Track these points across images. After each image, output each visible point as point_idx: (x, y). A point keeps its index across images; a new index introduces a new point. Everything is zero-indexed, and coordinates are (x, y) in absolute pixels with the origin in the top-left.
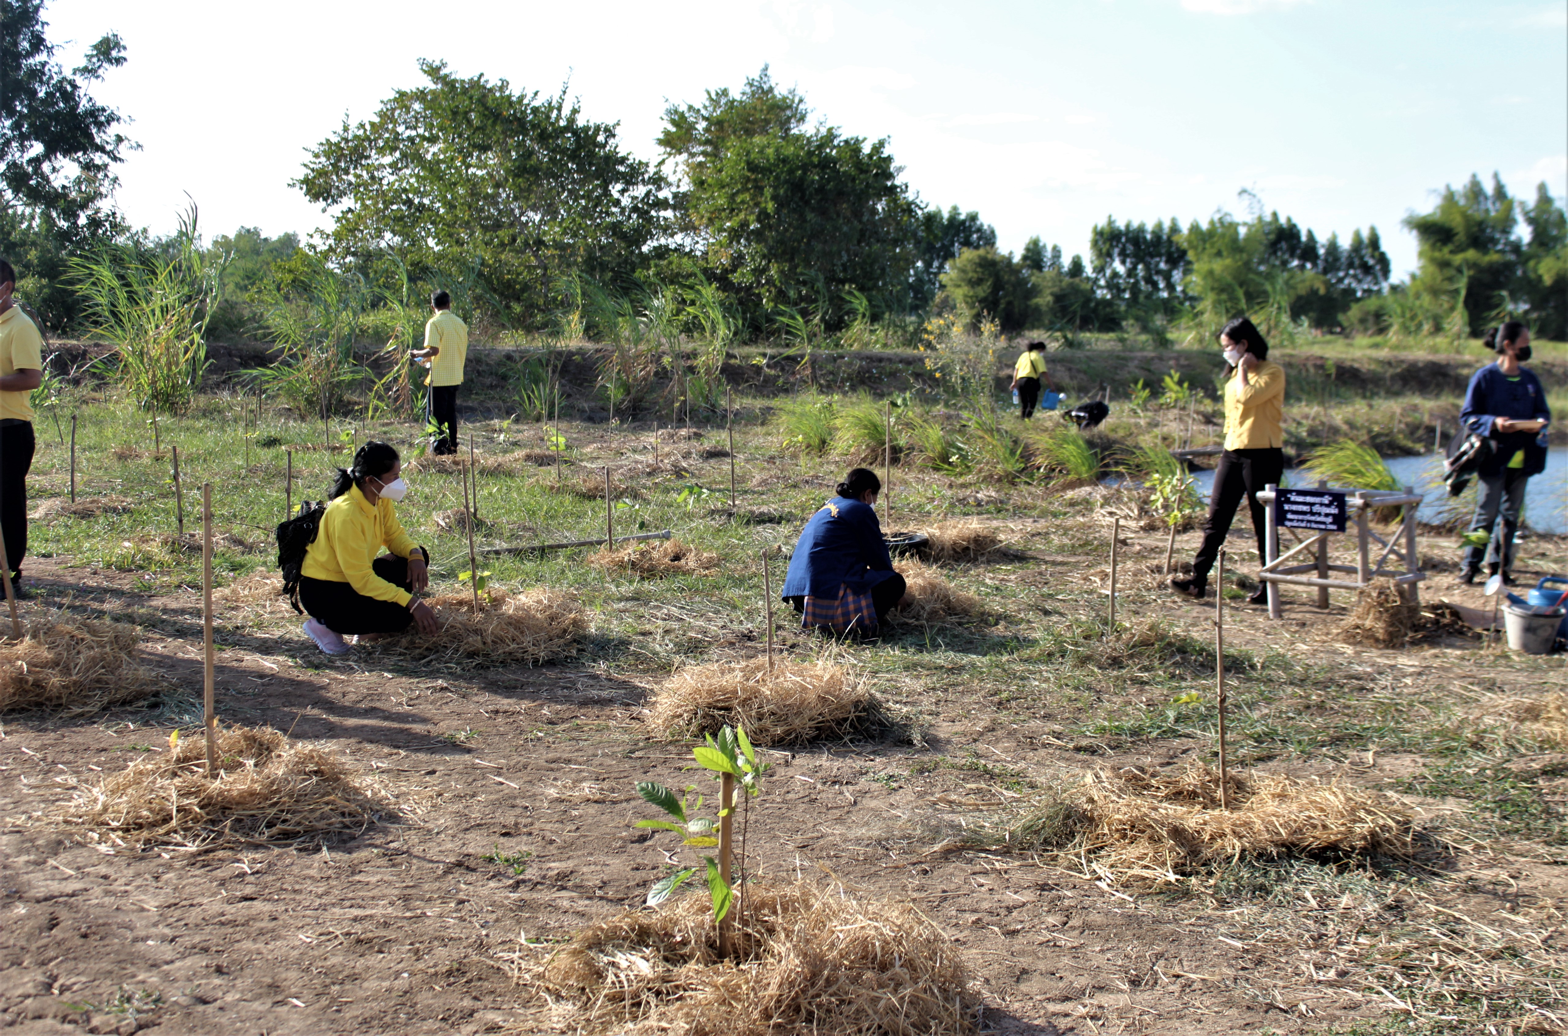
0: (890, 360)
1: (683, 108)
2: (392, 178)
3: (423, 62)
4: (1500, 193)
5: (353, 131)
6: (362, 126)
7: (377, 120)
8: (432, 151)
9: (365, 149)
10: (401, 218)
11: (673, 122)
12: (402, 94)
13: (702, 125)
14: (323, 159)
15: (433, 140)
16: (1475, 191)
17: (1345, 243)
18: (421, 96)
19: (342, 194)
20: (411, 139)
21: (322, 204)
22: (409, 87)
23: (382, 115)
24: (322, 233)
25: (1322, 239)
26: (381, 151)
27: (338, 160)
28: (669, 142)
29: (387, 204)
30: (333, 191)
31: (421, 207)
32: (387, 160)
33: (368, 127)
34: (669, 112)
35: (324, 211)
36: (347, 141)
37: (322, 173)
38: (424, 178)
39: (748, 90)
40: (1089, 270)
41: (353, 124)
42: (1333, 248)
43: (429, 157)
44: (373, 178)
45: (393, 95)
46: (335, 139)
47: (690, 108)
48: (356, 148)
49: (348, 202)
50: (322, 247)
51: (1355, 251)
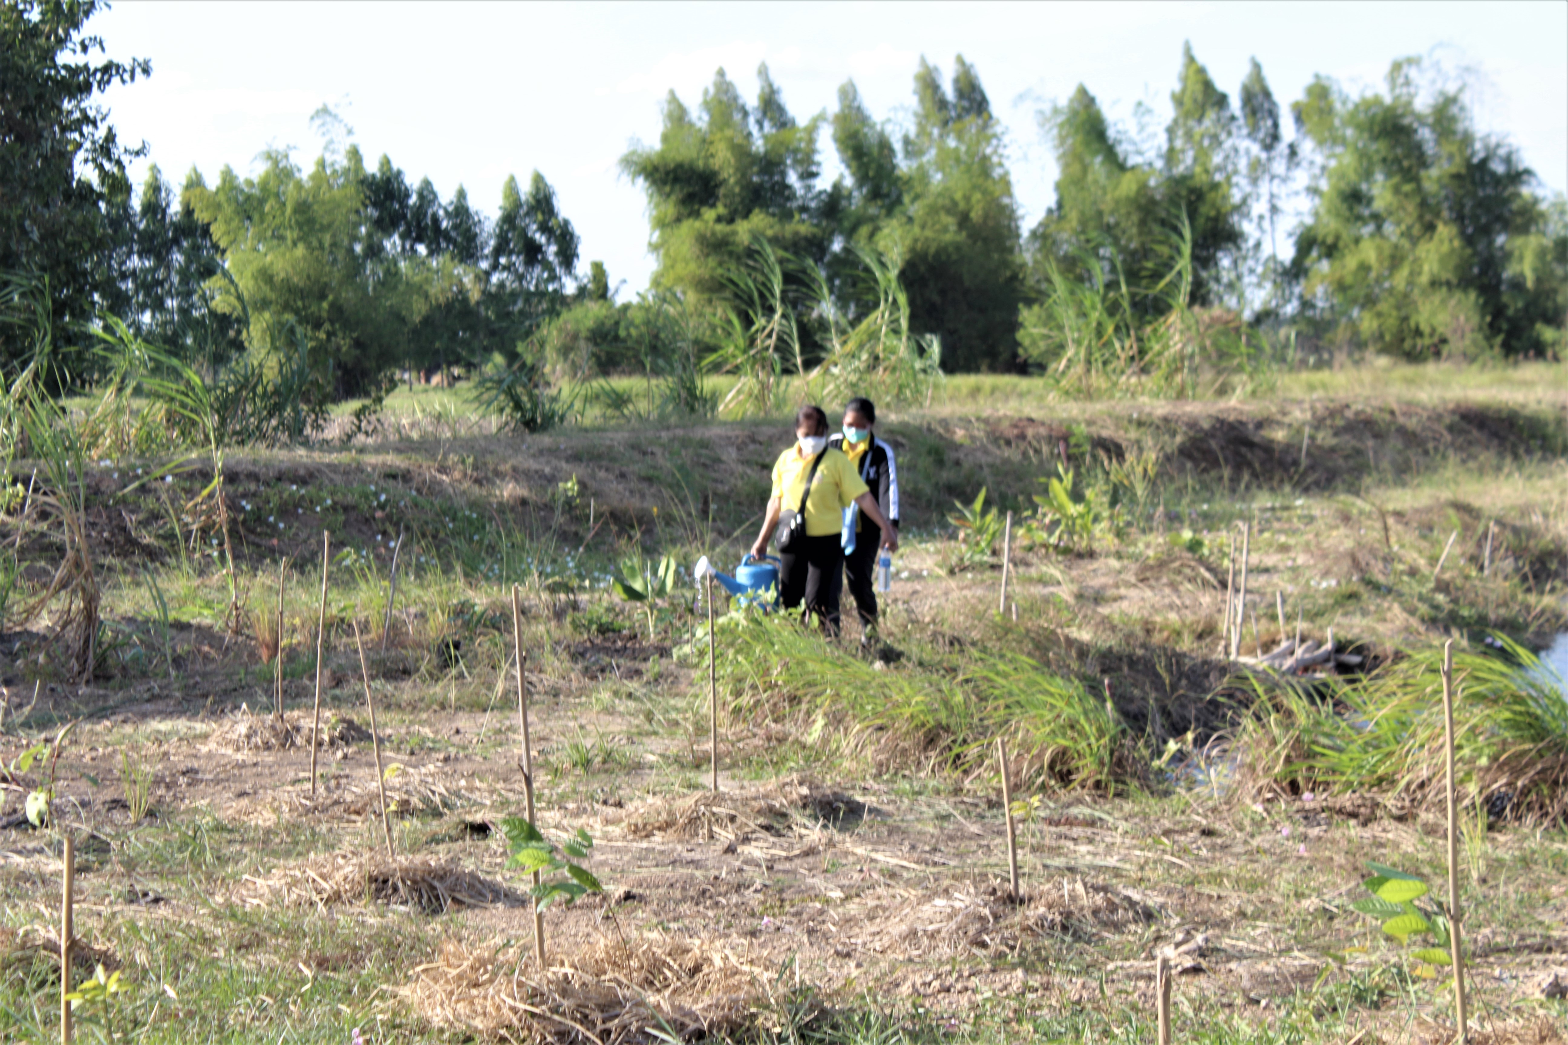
4: (772, 105)
16: (725, 102)
51: (509, 219)
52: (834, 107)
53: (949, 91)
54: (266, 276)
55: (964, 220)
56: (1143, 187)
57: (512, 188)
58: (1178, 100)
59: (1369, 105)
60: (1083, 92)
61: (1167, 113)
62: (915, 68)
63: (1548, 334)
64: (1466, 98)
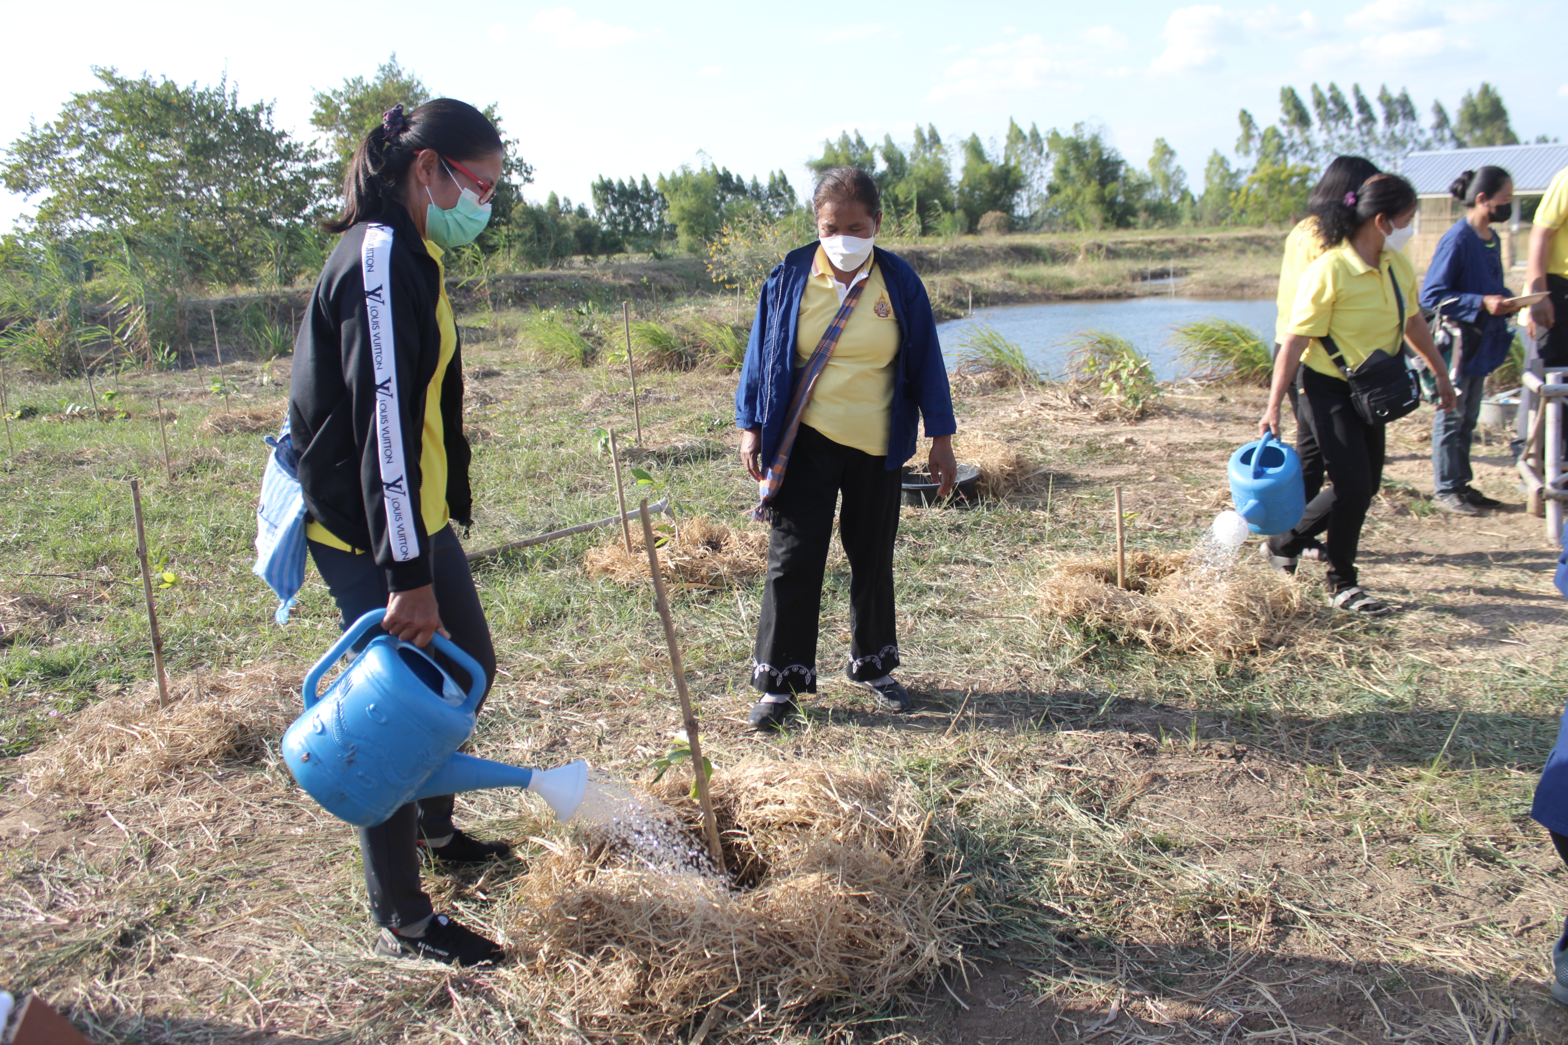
0: (535, 279)
1: (329, 93)
2: (82, 169)
3: (96, 68)
4: (860, 142)
5: (41, 131)
6: (47, 126)
7: (61, 120)
8: (115, 142)
9: (54, 146)
10: (96, 200)
11: (322, 105)
12: (80, 97)
13: (345, 107)
14: (17, 157)
15: (116, 132)
16: (845, 142)
17: (764, 182)
18: (97, 97)
19: (38, 185)
20: (94, 135)
21: (22, 194)
22: (85, 91)
23: (65, 115)
24: (26, 217)
25: (748, 182)
26: (69, 146)
27: (31, 157)
28: (319, 121)
29: (82, 189)
30: (31, 183)
31: (112, 192)
32: (76, 153)
33: (54, 127)
34: (317, 98)
35: (25, 200)
36: (36, 139)
37: (18, 168)
38: (112, 166)
39: (380, 74)
40: (592, 212)
41: (40, 126)
42: (756, 186)
43: (114, 148)
44: (65, 169)
45: (72, 98)
46: (25, 139)
47: (334, 92)
48: (46, 145)
49: (46, 193)
50: (29, 230)
51: (772, 186)
52: (882, 143)
53: (926, 136)
54: (682, 209)
55: (927, 182)
56: (990, 169)
57: (772, 174)
58: (1009, 137)
59: (1070, 139)
60: (974, 136)
61: (1004, 142)
62: (914, 128)
63: (1132, 220)
64: (1102, 136)
